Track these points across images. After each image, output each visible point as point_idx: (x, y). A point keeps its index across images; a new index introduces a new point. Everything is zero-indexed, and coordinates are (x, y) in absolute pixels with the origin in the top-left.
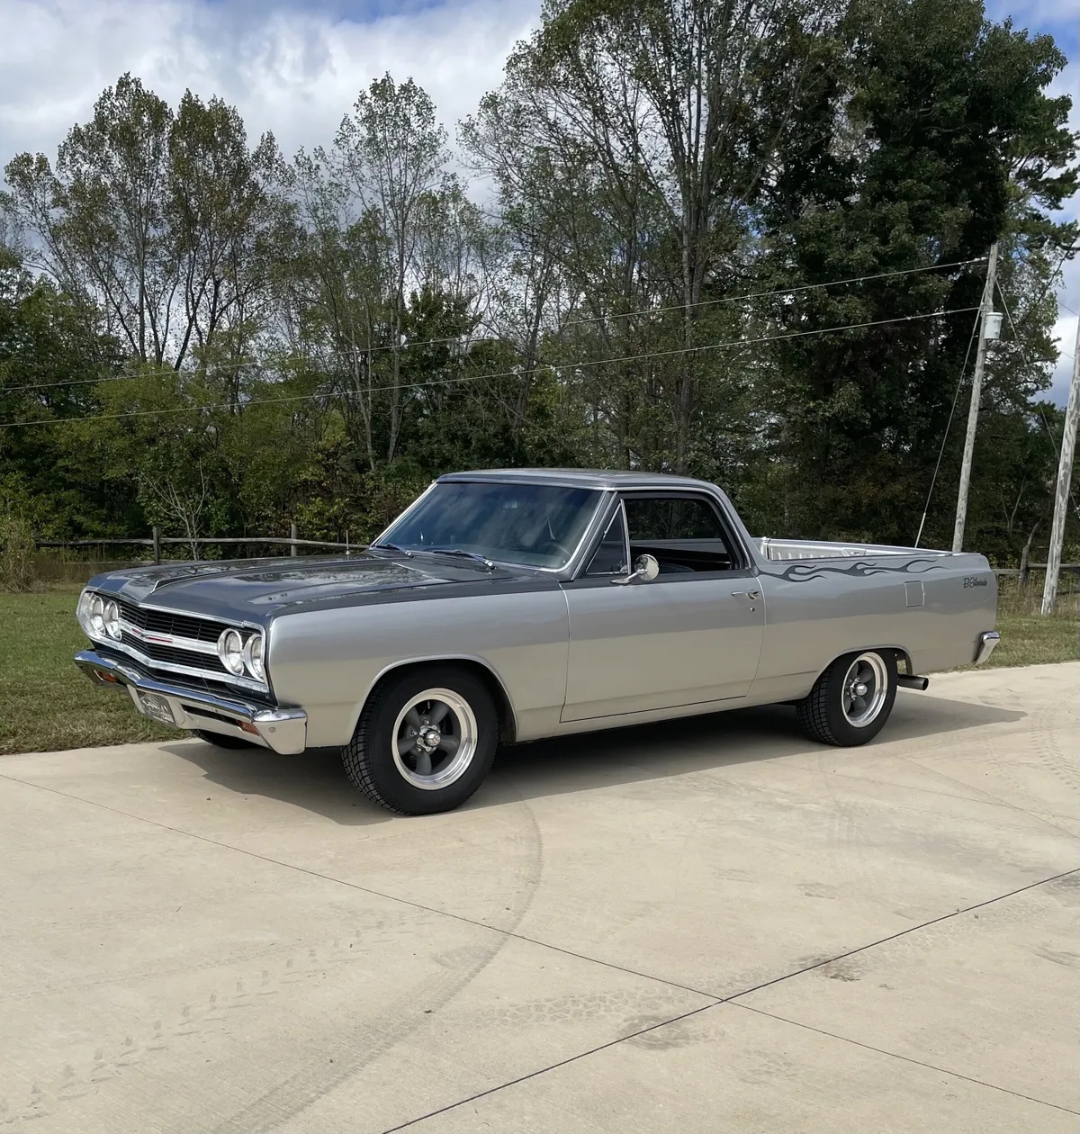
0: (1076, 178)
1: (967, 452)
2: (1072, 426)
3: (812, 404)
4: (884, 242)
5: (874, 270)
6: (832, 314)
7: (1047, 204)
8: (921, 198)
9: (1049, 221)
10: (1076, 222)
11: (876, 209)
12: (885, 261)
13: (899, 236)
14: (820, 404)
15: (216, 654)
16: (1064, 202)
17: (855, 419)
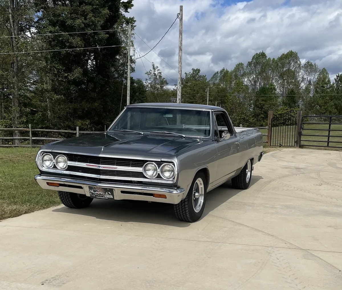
0: (132, 3)
1: (128, 93)
2: (180, 87)
3: (66, 75)
4: (85, 19)
5: (83, 29)
6: (71, 43)
7: (124, 10)
8: (95, 5)
9: (125, 16)
10: (134, 17)
11: (81, 7)
12: (87, 26)
13: (90, 18)
14: (69, 74)
15: (142, 171)
16: (129, 10)
17: (82, 80)
